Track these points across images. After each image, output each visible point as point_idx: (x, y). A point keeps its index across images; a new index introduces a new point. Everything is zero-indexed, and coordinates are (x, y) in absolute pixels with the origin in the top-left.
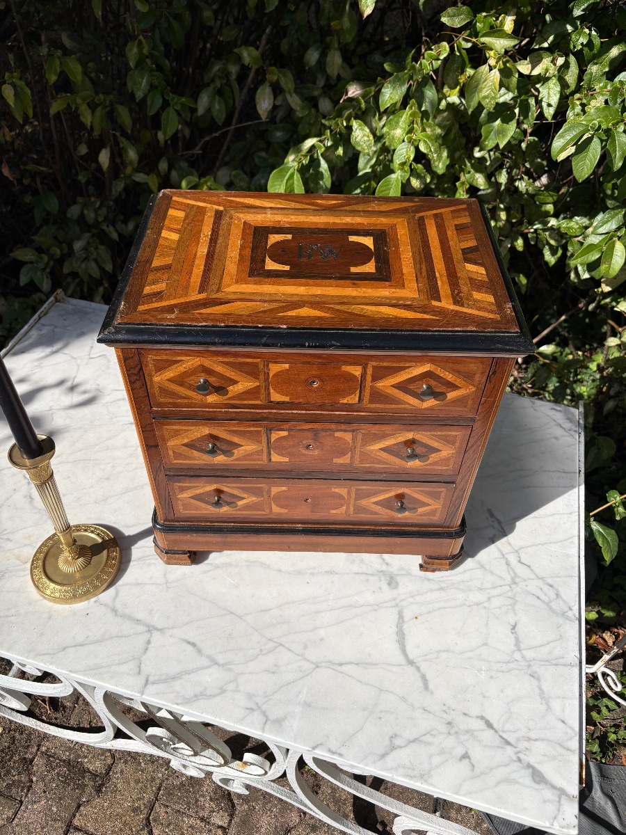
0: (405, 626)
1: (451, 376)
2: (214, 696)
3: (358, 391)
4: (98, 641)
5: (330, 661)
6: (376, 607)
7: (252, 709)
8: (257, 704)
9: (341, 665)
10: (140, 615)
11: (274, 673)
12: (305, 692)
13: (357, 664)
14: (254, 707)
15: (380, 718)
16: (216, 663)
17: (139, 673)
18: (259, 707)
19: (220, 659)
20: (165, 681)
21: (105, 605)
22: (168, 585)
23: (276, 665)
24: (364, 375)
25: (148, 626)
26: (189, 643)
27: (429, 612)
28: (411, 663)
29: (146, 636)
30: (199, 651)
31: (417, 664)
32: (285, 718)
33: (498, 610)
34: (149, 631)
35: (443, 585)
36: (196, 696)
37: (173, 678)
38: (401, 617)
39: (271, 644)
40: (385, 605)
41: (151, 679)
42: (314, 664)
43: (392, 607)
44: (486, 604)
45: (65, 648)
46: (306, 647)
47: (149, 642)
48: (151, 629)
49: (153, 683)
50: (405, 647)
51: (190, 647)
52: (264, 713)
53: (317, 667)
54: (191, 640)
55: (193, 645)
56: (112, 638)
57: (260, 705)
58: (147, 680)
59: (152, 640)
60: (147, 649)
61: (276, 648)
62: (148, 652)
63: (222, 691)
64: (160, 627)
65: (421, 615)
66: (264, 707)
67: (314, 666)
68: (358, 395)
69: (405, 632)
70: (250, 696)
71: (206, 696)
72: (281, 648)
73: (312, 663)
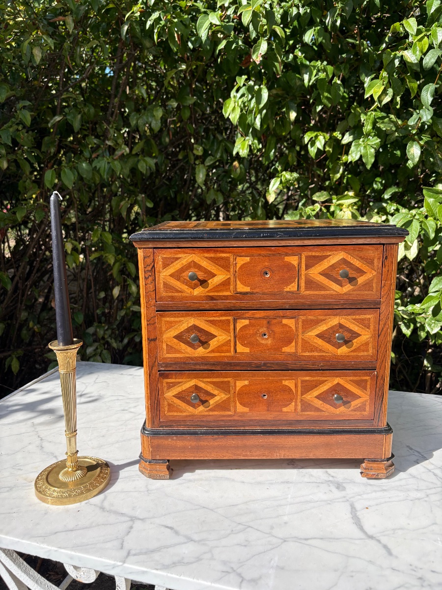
0: (358, 514)
1: (358, 262)
2: (191, 563)
3: (297, 280)
4: (87, 528)
5: (295, 537)
6: (329, 502)
7: (227, 572)
8: (232, 568)
9: (306, 539)
10: (124, 511)
11: (245, 546)
12: (276, 559)
13: (322, 539)
14: (230, 570)
15: (352, 576)
16: (192, 540)
17: (122, 548)
18: (234, 571)
19: (196, 537)
20: (146, 553)
21: (95, 505)
22: (149, 492)
23: (246, 541)
24: (300, 264)
25: (131, 517)
26: (167, 527)
27: (377, 505)
28: (371, 537)
29: (130, 523)
30: (177, 533)
31: (377, 538)
32: (260, 578)
33: (438, 502)
34: (131, 520)
35: (384, 488)
36: (174, 563)
37: (153, 551)
38: (353, 507)
39: (240, 527)
40: (337, 500)
41: (133, 552)
42: (282, 539)
43: (343, 502)
44: (425, 499)
45: (56, 533)
46: (272, 528)
47: (131, 527)
48: (133, 519)
49: (135, 555)
50: (362, 527)
51: (169, 530)
52: (240, 575)
53: (285, 541)
54: (170, 526)
55: (171, 528)
56: (99, 525)
57: (235, 569)
58: (129, 554)
59: (134, 526)
60: (129, 532)
61: (245, 529)
62: (130, 534)
63: (199, 559)
64: (142, 518)
65: (370, 506)
66: (239, 571)
67: (282, 541)
68: (297, 283)
69: (360, 517)
70: (224, 563)
71: (184, 563)
72: (250, 529)
73: (279, 538)
